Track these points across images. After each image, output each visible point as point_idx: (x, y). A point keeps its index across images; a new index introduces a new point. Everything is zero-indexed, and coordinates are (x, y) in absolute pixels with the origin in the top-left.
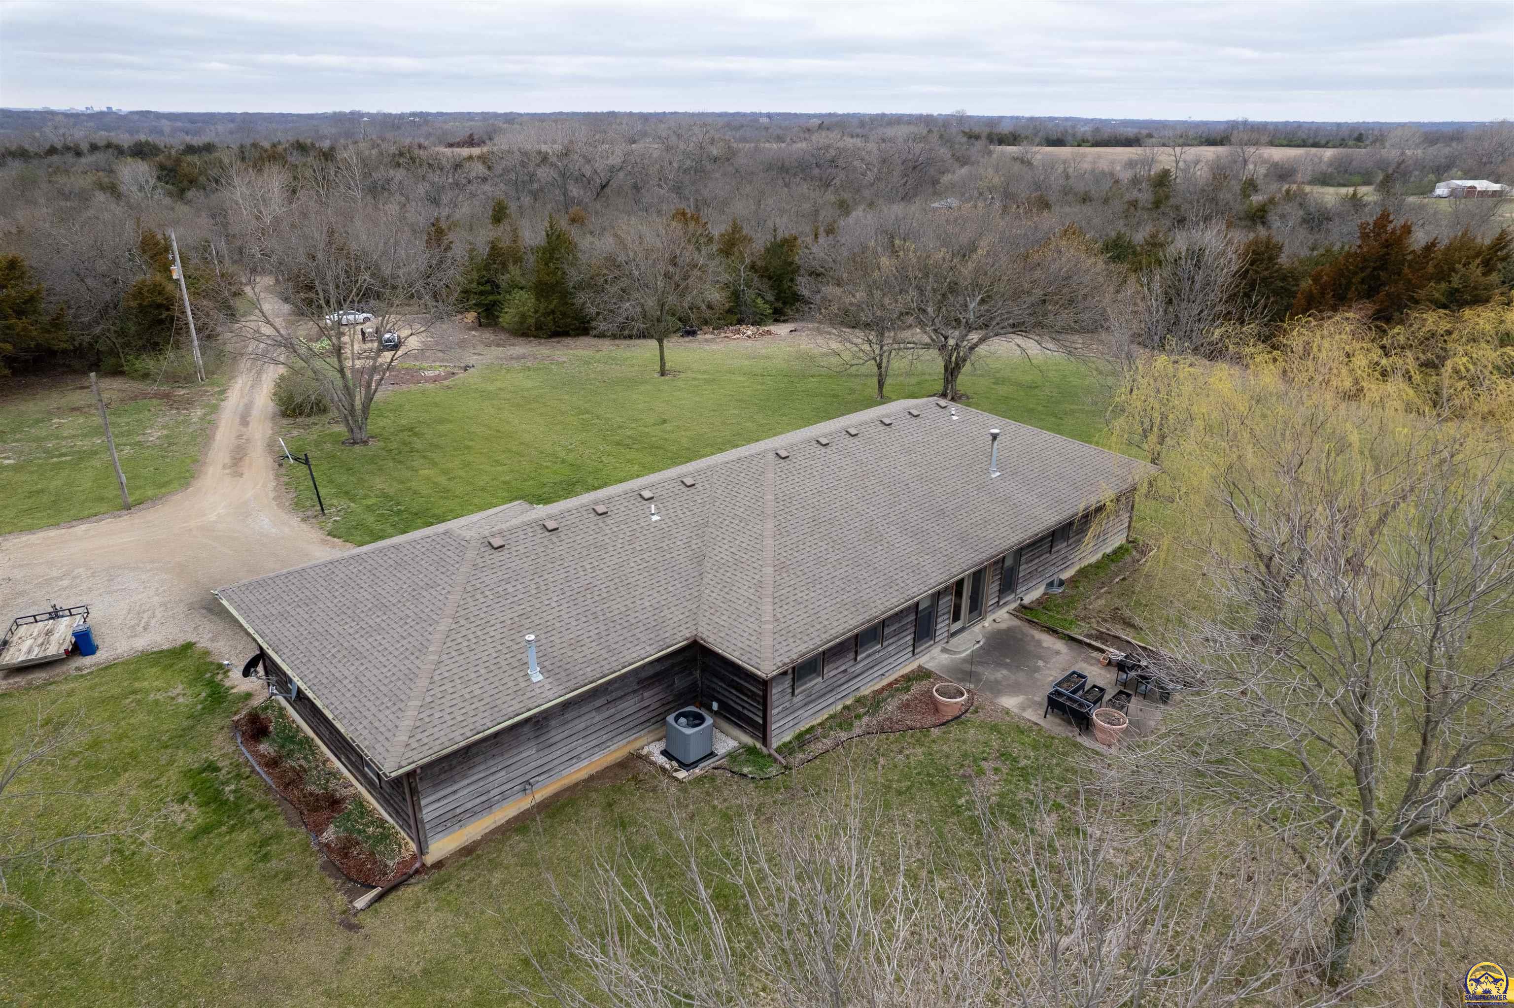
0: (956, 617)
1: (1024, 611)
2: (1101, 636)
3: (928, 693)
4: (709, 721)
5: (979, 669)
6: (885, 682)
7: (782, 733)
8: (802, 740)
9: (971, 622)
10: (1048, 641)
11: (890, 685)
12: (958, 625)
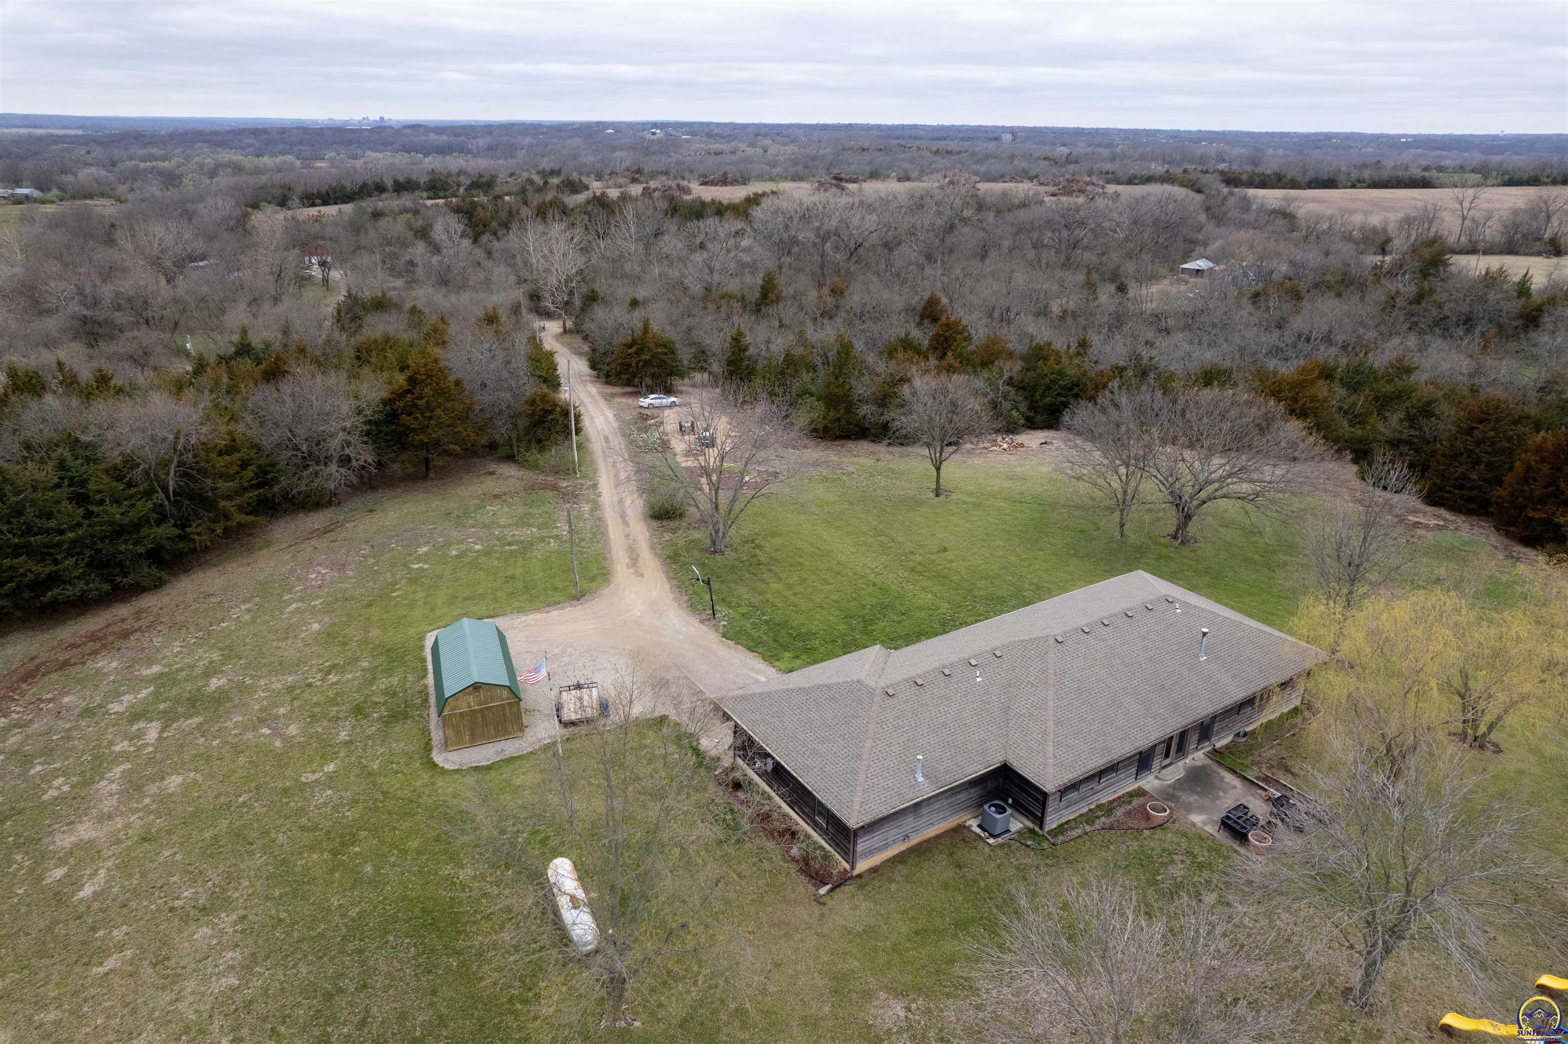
0: (1167, 755)
1: (1216, 754)
2: (1266, 779)
3: (1143, 807)
4: (1009, 811)
5: (1179, 793)
6: (1116, 796)
7: (1052, 821)
8: (1061, 829)
9: (1177, 759)
10: (1229, 777)
11: (1119, 798)
12: (1168, 761)
